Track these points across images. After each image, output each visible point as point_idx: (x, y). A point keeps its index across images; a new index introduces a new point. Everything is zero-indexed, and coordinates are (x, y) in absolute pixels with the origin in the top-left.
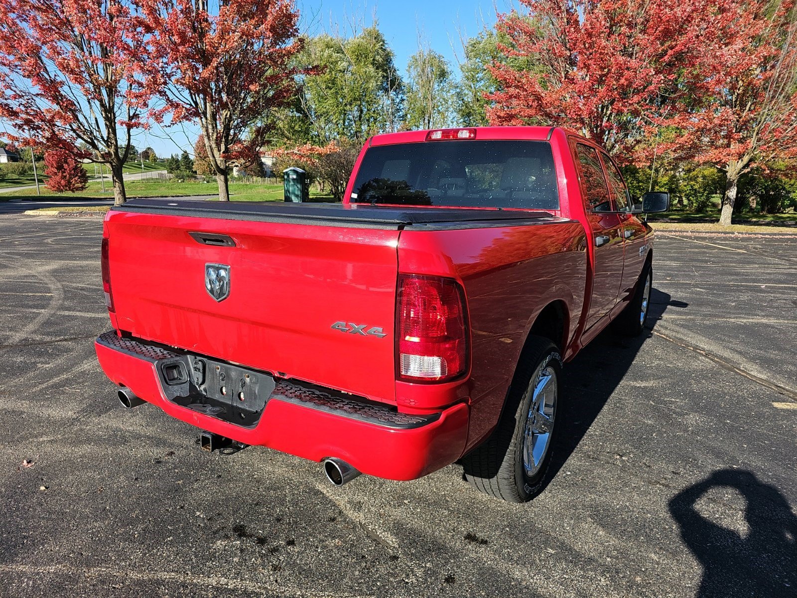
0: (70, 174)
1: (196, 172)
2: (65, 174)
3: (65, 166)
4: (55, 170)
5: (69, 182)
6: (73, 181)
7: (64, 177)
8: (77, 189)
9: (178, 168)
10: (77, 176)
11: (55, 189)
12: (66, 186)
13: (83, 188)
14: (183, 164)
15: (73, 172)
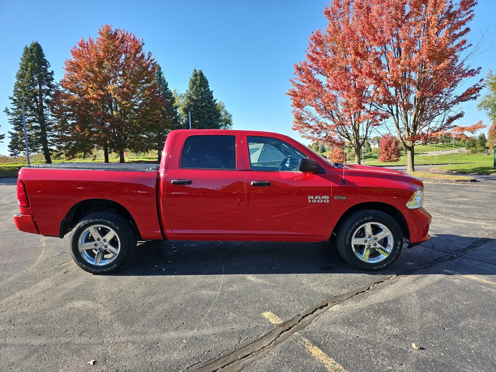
0: (391, 153)
1: (488, 148)
2: (388, 153)
3: (389, 148)
4: (384, 151)
5: (390, 157)
6: (392, 156)
7: (388, 155)
8: (395, 161)
9: (474, 145)
10: (394, 153)
11: (383, 161)
12: (388, 159)
13: (397, 160)
14: (479, 143)
15: (393, 152)
